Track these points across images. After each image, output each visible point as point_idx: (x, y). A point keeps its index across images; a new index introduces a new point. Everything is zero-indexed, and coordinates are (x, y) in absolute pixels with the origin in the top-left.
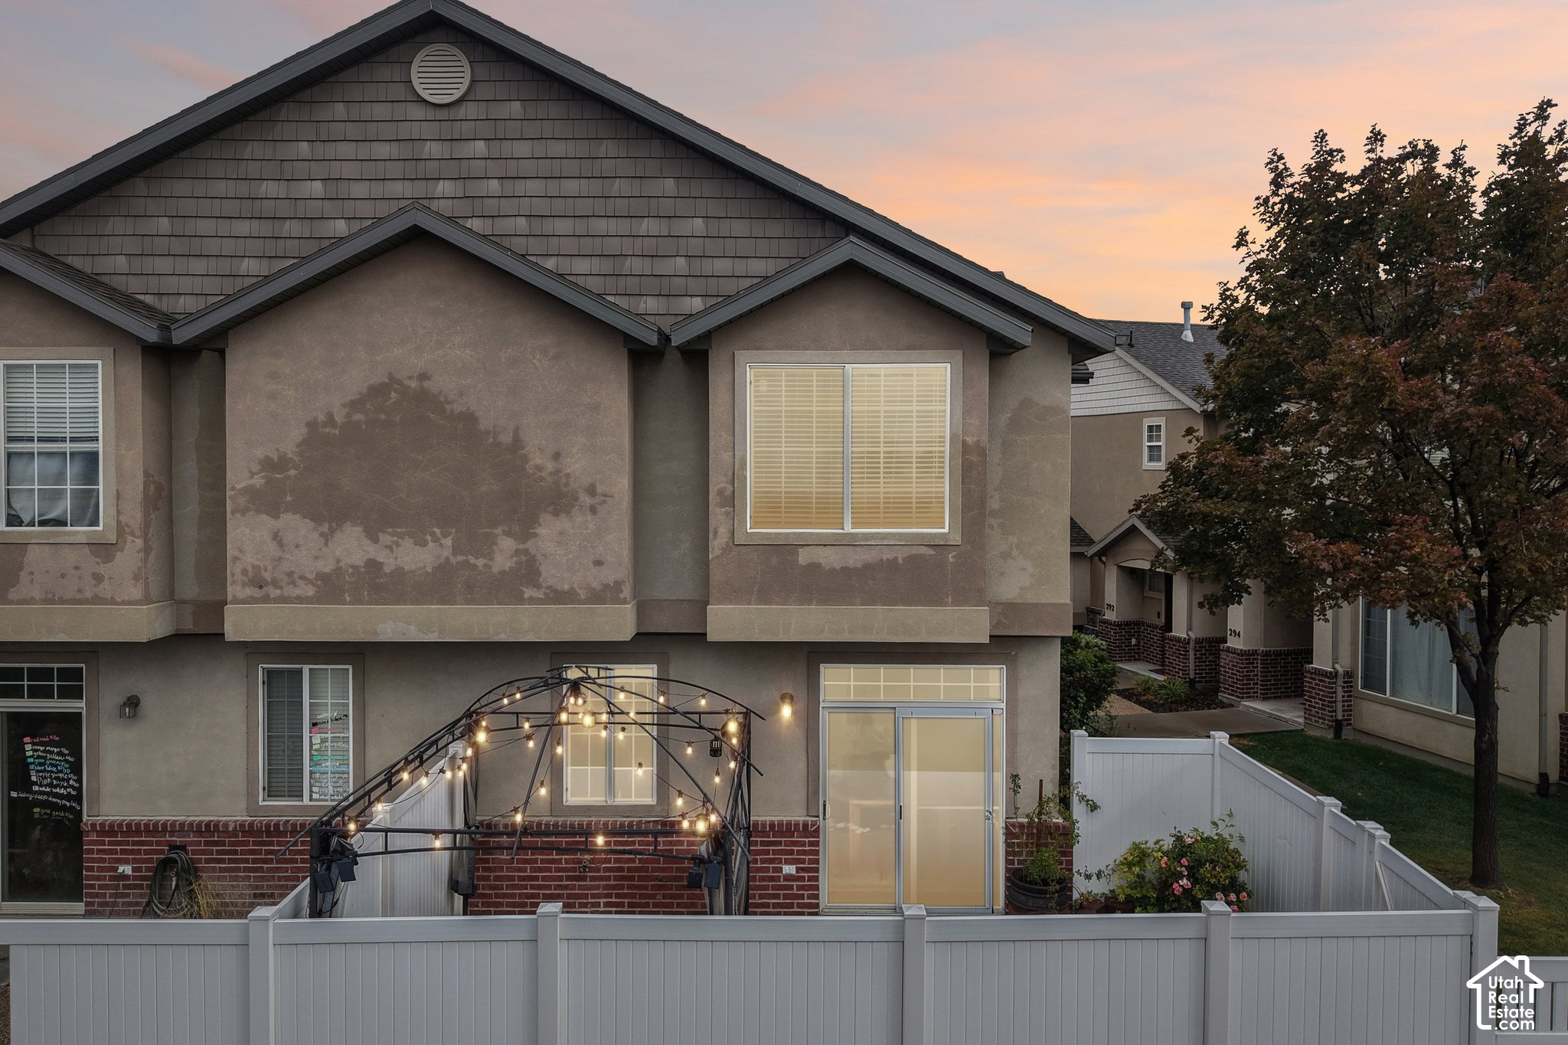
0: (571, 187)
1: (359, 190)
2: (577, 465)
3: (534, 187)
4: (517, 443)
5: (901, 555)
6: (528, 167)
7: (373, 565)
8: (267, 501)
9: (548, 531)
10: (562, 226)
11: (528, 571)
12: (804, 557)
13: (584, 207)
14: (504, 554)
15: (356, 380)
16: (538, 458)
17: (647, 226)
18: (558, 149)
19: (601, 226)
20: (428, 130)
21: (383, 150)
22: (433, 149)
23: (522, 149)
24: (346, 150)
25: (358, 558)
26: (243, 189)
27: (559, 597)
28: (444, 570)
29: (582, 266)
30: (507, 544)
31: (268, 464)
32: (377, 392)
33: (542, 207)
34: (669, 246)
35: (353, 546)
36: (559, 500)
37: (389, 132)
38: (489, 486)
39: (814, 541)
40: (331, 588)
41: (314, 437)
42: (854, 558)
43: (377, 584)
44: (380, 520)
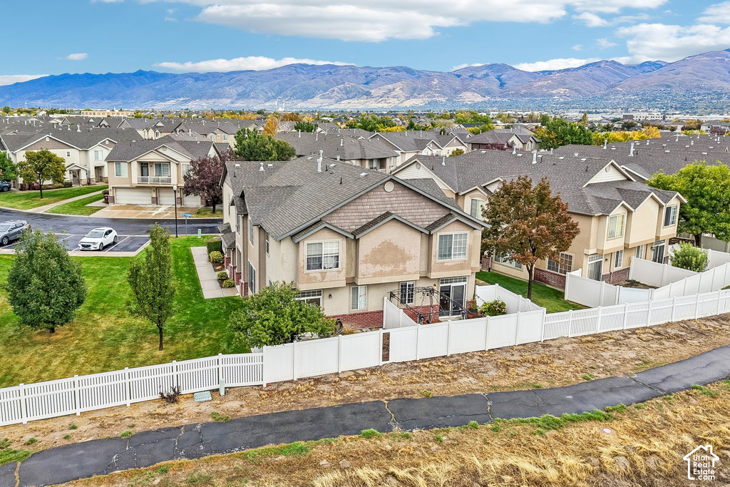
0: (409, 205)
1: (375, 207)
2: (412, 252)
3: (403, 205)
4: (404, 250)
5: (460, 263)
6: (402, 202)
7: (381, 271)
8: (365, 262)
9: (408, 263)
10: (407, 211)
11: (405, 270)
12: (445, 264)
13: (410, 208)
15: (380, 241)
16: (407, 252)
17: (420, 211)
18: (407, 198)
19: (413, 211)
20: (386, 196)
21: (379, 200)
22: (387, 199)
23: (401, 199)
24: (373, 200)
25: (379, 270)
26: (356, 207)
27: (409, 274)
28: (392, 271)
29: (409, 218)
30: (402, 266)
31: (366, 256)
32: (383, 243)
33: (404, 208)
34: (423, 214)
35: (378, 268)
36: (410, 258)
37: (380, 196)
38: (399, 257)
39: (447, 261)
40: (375, 275)
41: (373, 251)
42: (453, 264)
43: (382, 274)
44: (382, 263)
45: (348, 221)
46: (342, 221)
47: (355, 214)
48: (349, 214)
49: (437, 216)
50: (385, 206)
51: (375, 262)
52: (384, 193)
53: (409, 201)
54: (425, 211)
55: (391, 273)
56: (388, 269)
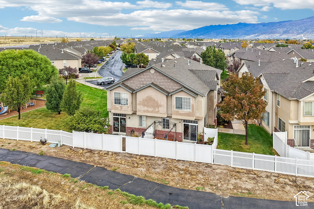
0: (162, 80)
1: (146, 80)
2: (162, 103)
3: (160, 80)
4: (158, 102)
5: (187, 113)
6: (159, 79)
8: (140, 104)
9: (160, 108)
10: (162, 83)
11: (159, 111)
12: (179, 112)
13: (163, 82)
14: (157, 110)
15: (146, 96)
17: (168, 84)
18: (161, 77)
19: (165, 84)
20: (152, 75)
21: (148, 77)
22: (152, 77)
23: (159, 77)
24: (145, 76)
25: (146, 109)
27: (161, 113)
29: (163, 87)
31: (140, 102)
32: (148, 97)
33: (160, 82)
34: (170, 85)
35: (146, 108)
36: (161, 106)
37: (149, 75)
38: (156, 105)
39: (180, 110)
40: (144, 111)
41: (143, 100)
42: (183, 113)
43: (148, 111)
44: (148, 107)
45: (135, 85)
46: (132, 85)
47: (138, 82)
48: (135, 82)
49: (177, 87)
50: (151, 80)
51: (144, 105)
52: (151, 74)
53: (162, 79)
54: (171, 84)
55: (152, 112)
56: (151, 109)
